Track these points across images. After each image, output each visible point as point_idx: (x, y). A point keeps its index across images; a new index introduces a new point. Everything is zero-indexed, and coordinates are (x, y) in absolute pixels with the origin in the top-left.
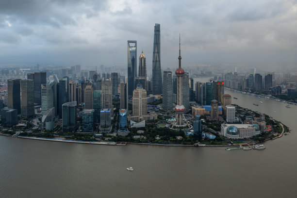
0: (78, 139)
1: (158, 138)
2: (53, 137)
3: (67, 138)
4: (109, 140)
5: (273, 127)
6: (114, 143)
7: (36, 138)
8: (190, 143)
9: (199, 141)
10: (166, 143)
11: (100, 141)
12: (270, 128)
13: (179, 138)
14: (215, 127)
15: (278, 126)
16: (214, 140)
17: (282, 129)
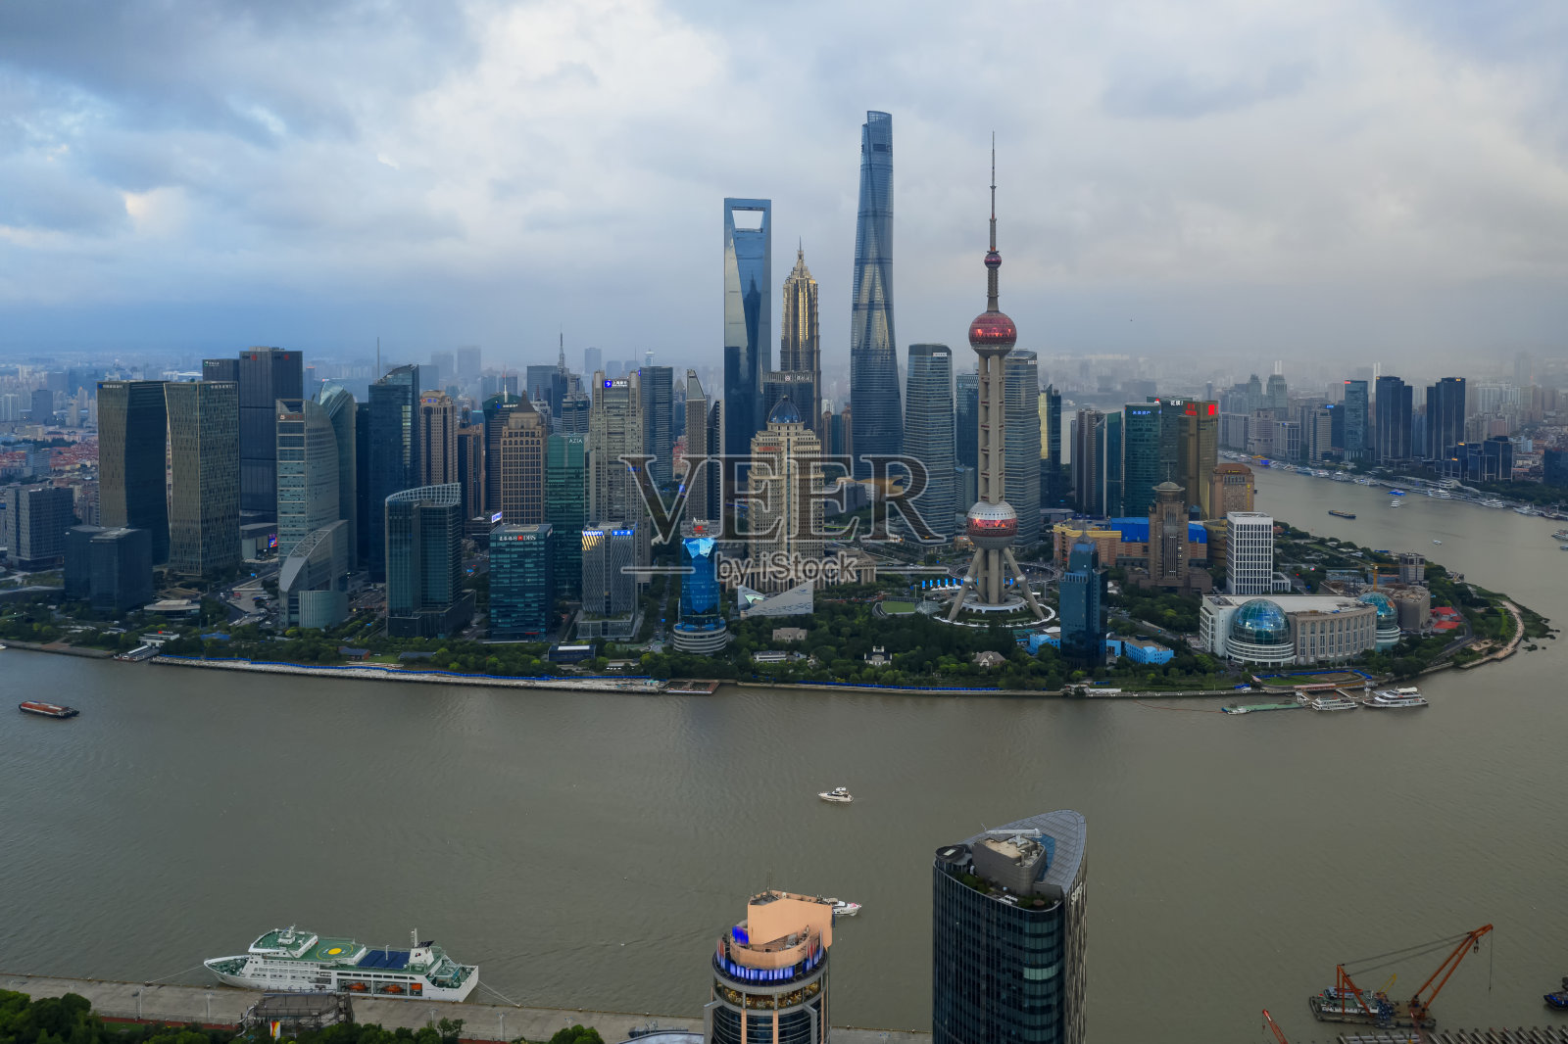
0: (465, 670)
1: (877, 661)
2: (337, 659)
3: (409, 665)
4: (629, 673)
5: (1469, 616)
6: (653, 685)
7: (247, 665)
8: (1042, 681)
9: (1090, 675)
10: (918, 684)
11: (579, 677)
12: (1449, 618)
13: (986, 659)
14: (1170, 613)
15: (1493, 612)
16: (1166, 669)
17: (1512, 624)
